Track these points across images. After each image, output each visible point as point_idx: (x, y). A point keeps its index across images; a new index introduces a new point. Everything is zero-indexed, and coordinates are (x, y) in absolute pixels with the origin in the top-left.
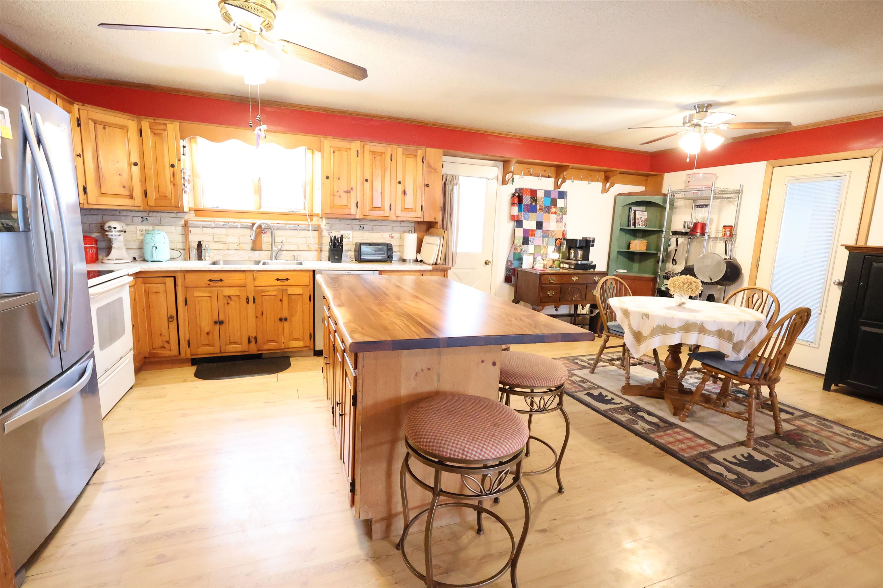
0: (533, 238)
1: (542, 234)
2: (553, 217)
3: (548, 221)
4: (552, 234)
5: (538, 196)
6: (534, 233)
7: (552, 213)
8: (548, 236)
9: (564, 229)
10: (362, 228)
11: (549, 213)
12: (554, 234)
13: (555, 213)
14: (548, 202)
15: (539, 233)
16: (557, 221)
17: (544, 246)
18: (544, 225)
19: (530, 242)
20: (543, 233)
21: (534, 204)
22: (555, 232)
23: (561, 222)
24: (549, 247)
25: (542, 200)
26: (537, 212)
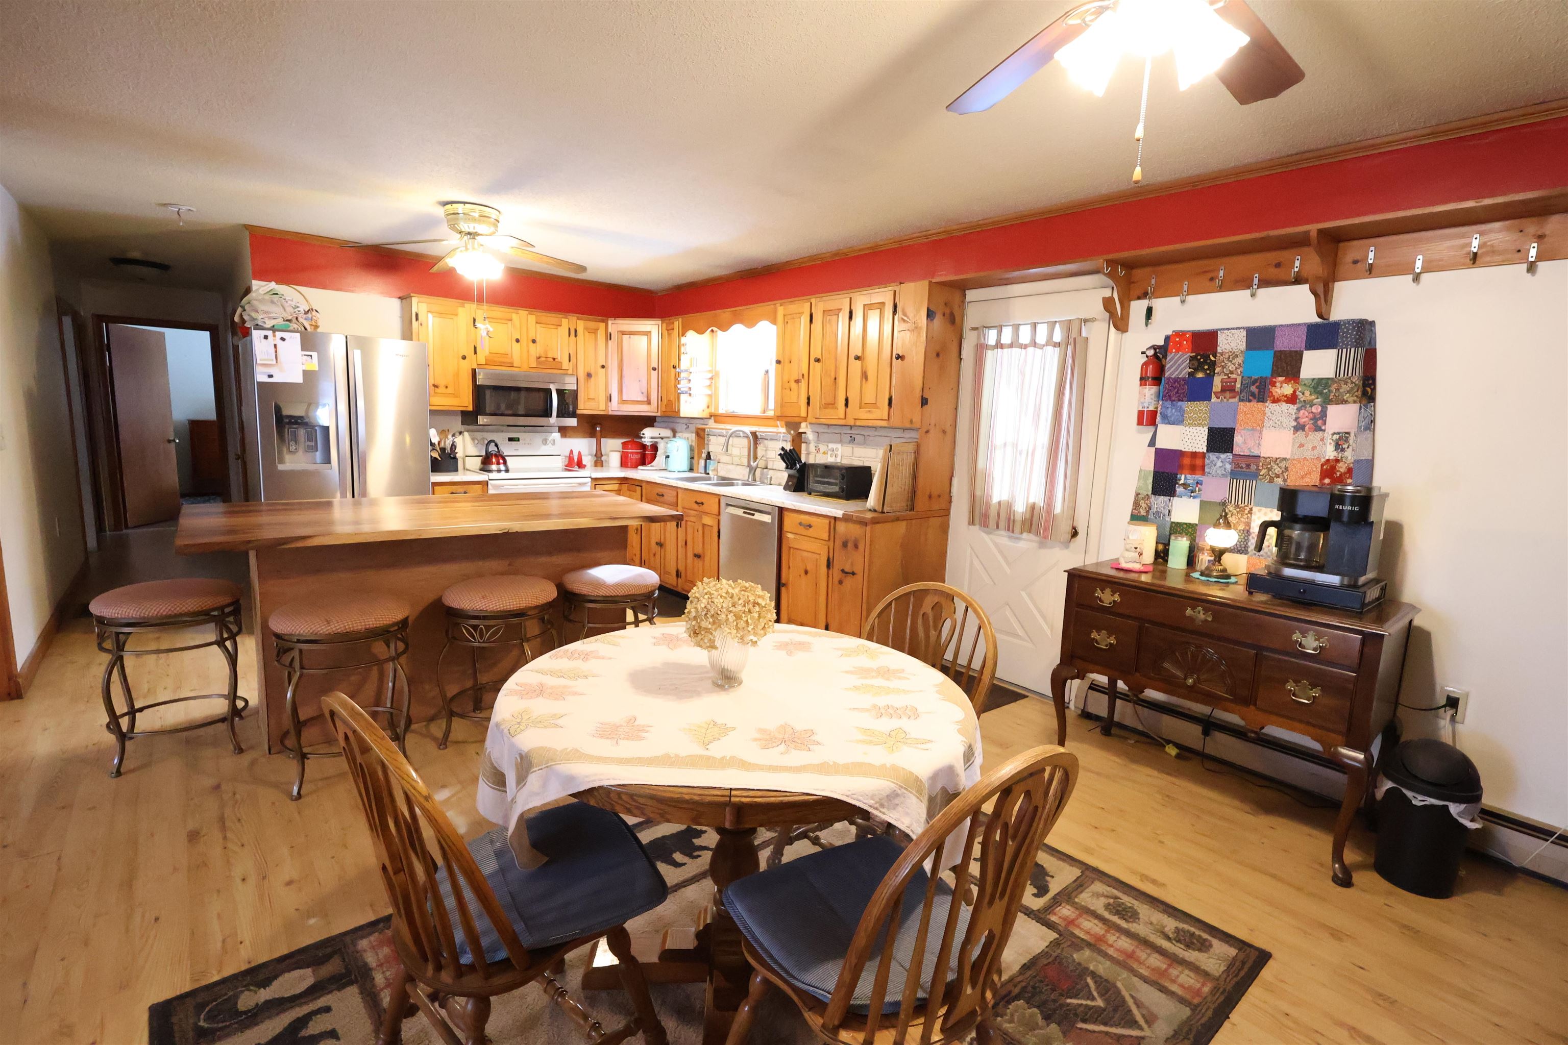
0: (1198, 477)
1: (1228, 467)
2: (1282, 413)
3: (1258, 427)
4: (1269, 470)
5: (1219, 350)
6: (1198, 462)
7: (1276, 401)
8: (1255, 476)
9: (1330, 453)
10: (853, 440)
11: (1262, 400)
12: (1277, 470)
13: (1292, 399)
14: (1263, 363)
15: (1219, 464)
16: (1299, 428)
17: (1237, 506)
18: (1238, 439)
19: (1179, 490)
20: (1238, 466)
21: (1200, 375)
22: (1283, 465)
23: (1318, 429)
24: (1255, 509)
25: (1239, 360)
26: (1214, 399)
